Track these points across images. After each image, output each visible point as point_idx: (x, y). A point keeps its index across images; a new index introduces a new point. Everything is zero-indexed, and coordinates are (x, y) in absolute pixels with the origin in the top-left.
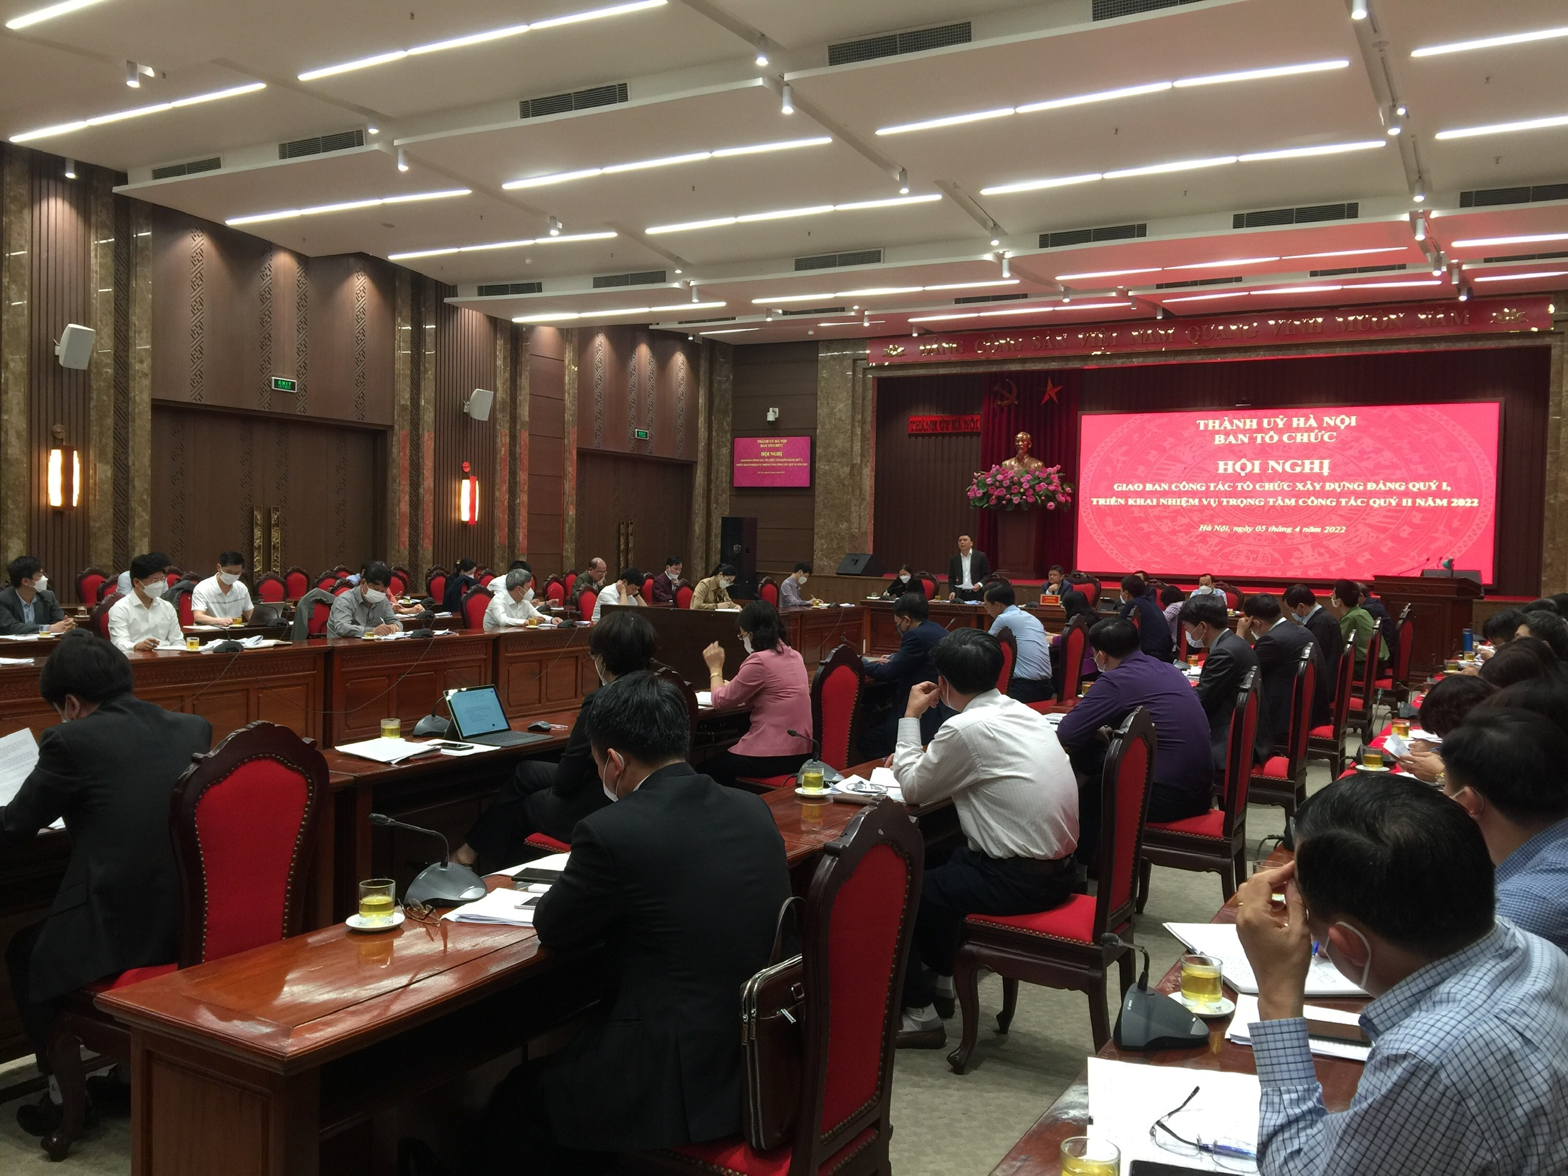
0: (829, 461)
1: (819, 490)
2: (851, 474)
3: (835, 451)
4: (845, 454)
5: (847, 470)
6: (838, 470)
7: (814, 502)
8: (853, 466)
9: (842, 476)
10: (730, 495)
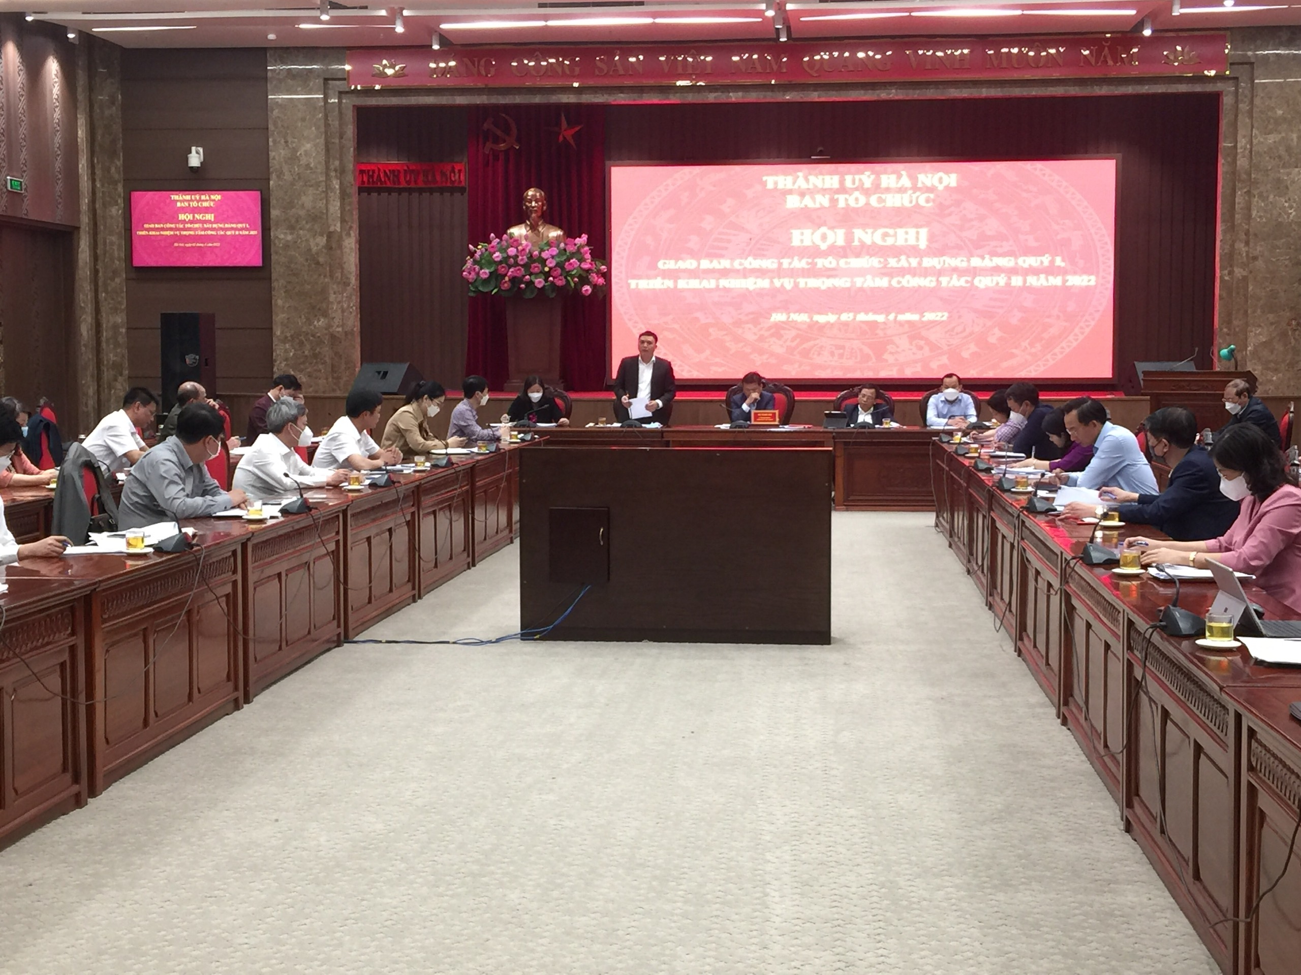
0: (292, 228)
1: (277, 271)
2: (329, 247)
3: (302, 213)
4: (317, 218)
5: (322, 241)
6: (307, 240)
7: (270, 289)
8: (330, 235)
9: (314, 249)
10: (127, 279)
